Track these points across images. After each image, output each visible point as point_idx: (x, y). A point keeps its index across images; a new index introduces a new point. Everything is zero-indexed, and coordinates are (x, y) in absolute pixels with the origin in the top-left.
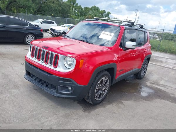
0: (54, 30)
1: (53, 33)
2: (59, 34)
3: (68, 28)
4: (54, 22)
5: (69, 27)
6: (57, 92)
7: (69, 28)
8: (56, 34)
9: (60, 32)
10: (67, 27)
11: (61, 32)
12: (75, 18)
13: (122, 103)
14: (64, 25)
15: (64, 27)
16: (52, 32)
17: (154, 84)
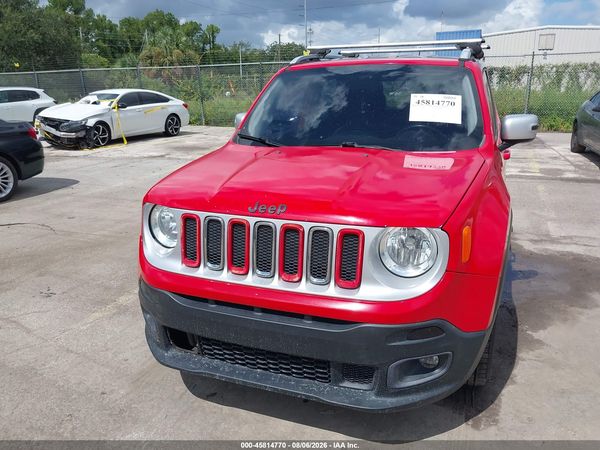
0: (61, 122)
1: (58, 134)
2: (81, 134)
3: (113, 106)
4: (39, 91)
5: (116, 101)
6: (383, 390)
7: (114, 104)
8: (73, 135)
9: (84, 127)
10: (109, 102)
11: (91, 123)
12: (102, 65)
13: (540, 343)
14: (92, 98)
15: (95, 103)
16: (53, 131)
17: (542, 241)
